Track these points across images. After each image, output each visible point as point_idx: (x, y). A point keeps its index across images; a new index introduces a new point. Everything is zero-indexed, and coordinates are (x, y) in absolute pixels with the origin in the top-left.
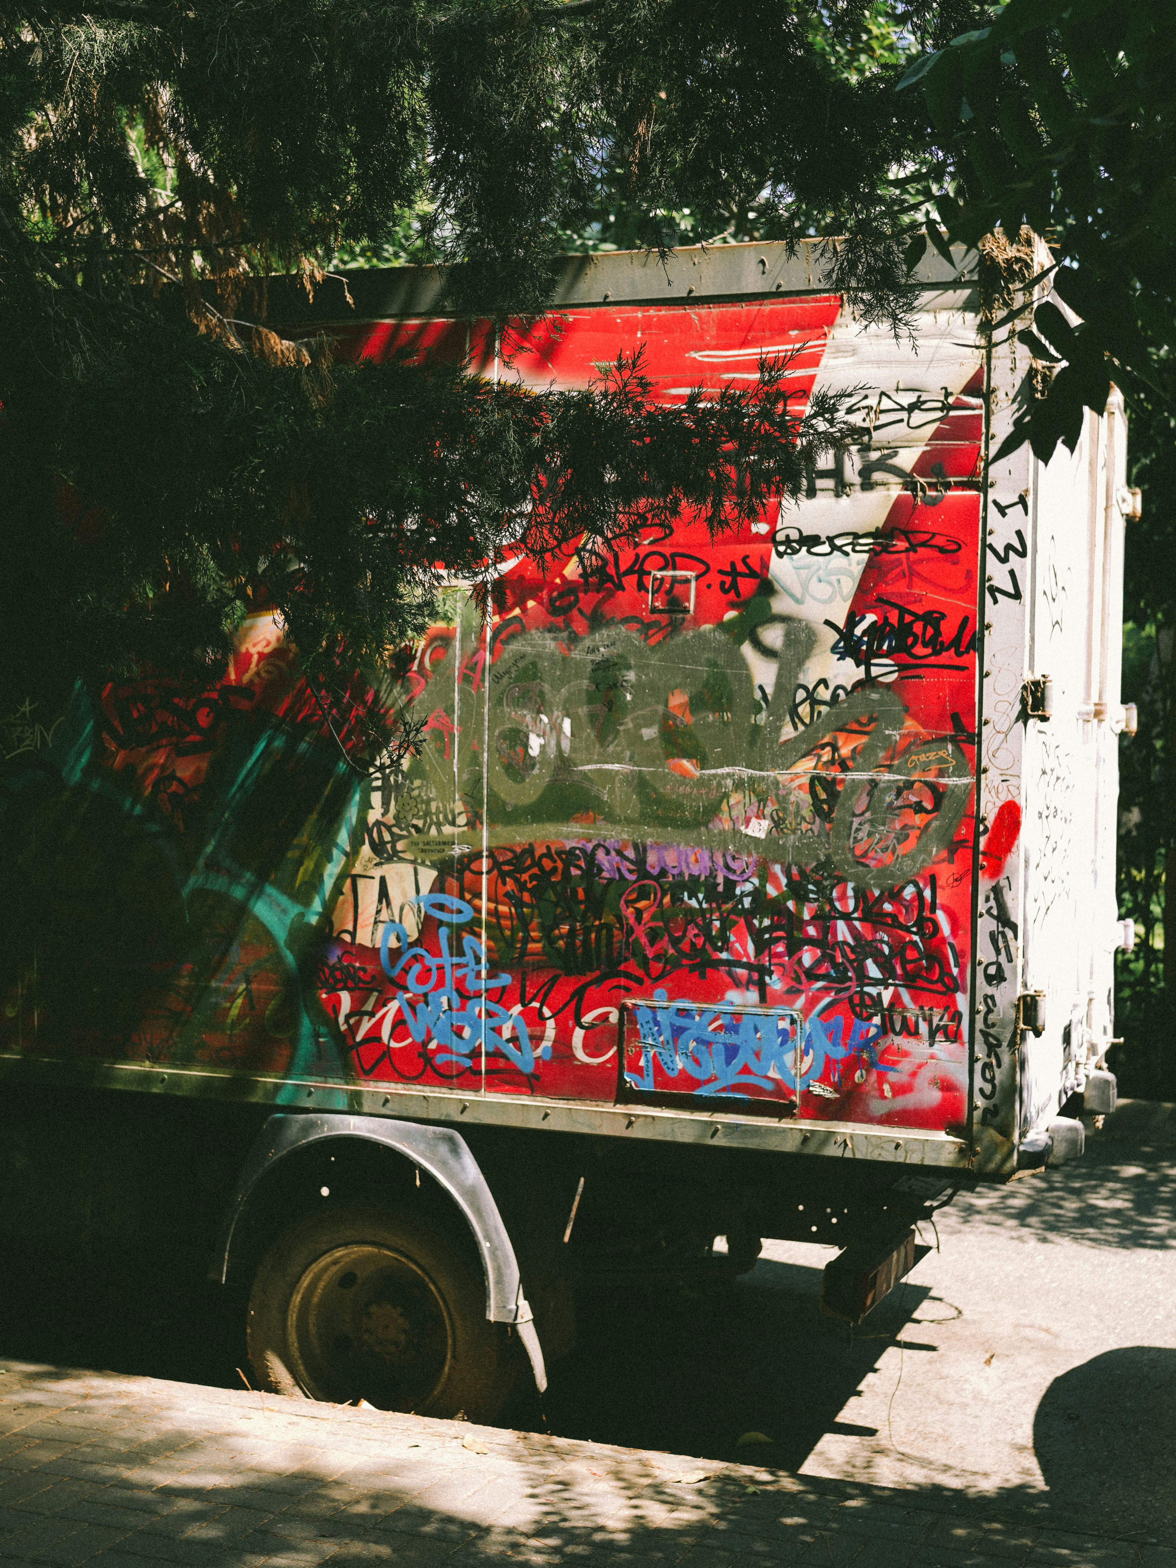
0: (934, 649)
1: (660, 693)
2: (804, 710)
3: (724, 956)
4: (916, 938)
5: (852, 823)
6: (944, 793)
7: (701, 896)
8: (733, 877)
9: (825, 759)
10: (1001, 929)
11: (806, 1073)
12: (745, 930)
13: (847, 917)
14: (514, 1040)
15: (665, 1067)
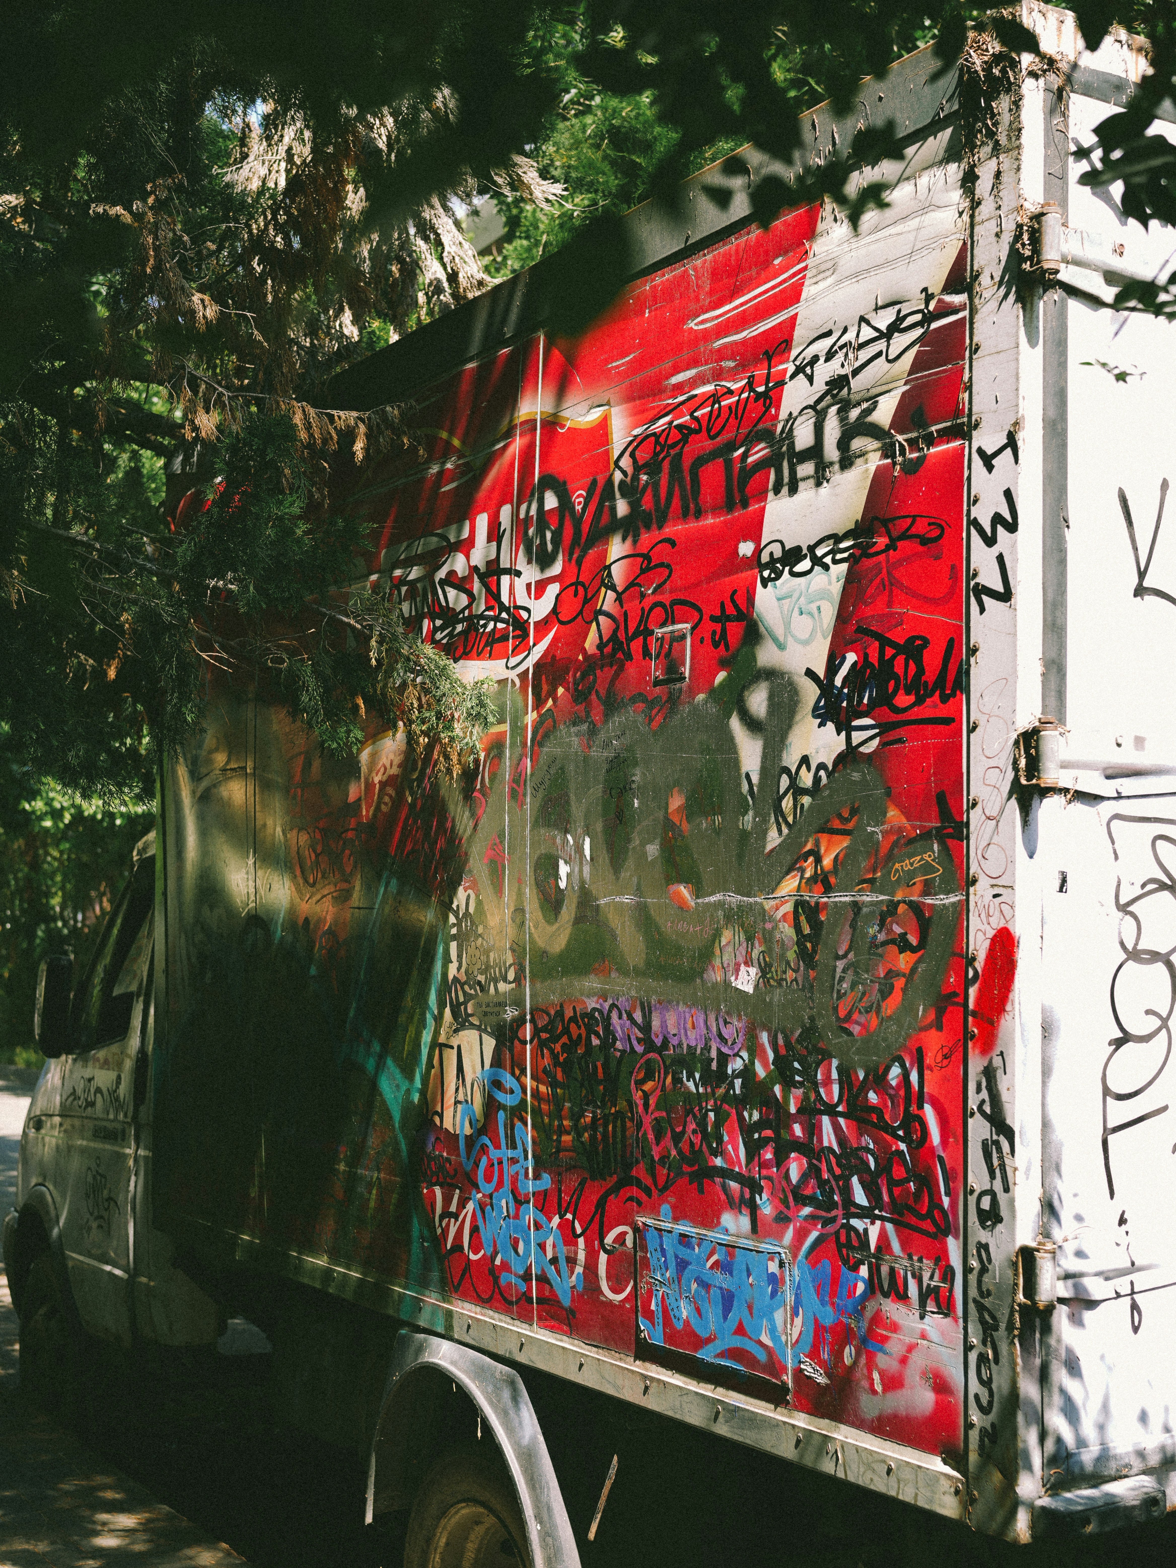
0: (917, 695)
1: (661, 796)
2: (787, 804)
3: (718, 1162)
4: (903, 1146)
5: (835, 967)
6: (930, 918)
7: (697, 1076)
8: (725, 1050)
9: (808, 875)
10: (995, 1137)
11: (797, 1341)
12: (736, 1125)
13: (831, 1111)
14: (554, 1261)
15: (672, 1314)
